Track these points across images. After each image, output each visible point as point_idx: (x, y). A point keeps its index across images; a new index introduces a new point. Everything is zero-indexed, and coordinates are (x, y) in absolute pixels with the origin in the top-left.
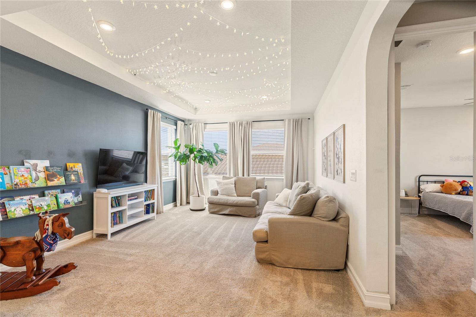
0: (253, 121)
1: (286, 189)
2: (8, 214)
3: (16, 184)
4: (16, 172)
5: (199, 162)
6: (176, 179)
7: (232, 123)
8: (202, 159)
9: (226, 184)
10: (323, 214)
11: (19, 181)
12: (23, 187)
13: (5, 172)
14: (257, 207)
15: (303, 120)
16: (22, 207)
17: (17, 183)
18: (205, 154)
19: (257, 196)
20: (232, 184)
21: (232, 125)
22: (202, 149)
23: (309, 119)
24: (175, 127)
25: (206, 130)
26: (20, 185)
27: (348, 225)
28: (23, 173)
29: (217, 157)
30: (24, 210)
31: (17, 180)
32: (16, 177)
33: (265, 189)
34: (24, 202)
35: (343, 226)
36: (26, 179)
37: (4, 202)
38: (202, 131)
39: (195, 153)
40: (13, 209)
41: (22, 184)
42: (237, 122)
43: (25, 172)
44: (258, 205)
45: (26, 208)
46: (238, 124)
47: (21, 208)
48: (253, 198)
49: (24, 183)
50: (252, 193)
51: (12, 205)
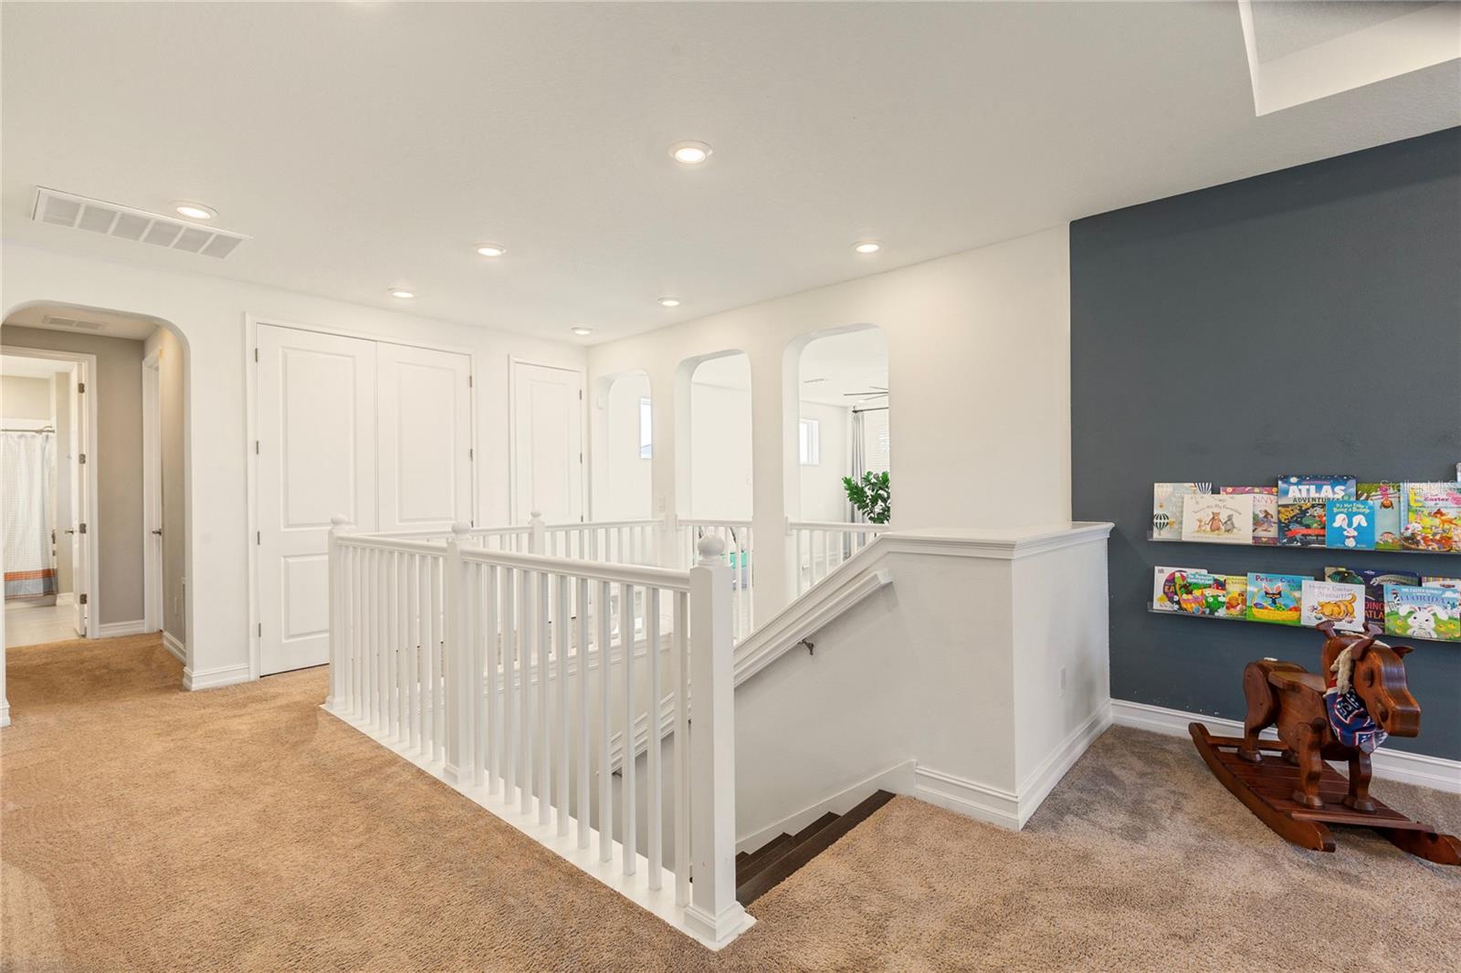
2: (1386, 619)
3: (1412, 538)
4: (1416, 501)
11: (1421, 529)
12: (1434, 547)
13: (1386, 500)
16: (1438, 609)
17: (1413, 534)
26: (1422, 541)
28: (1441, 504)
30: (1441, 620)
31: (1414, 524)
32: (1412, 516)
34: (1446, 598)
36: (1447, 526)
37: (1382, 583)
40: (1403, 610)
41: (1432, 540)
43: (1449, 504)
45: (1450, 618)
47: (1434, 614)
49: (1438, 537)
51: (1404, 598)
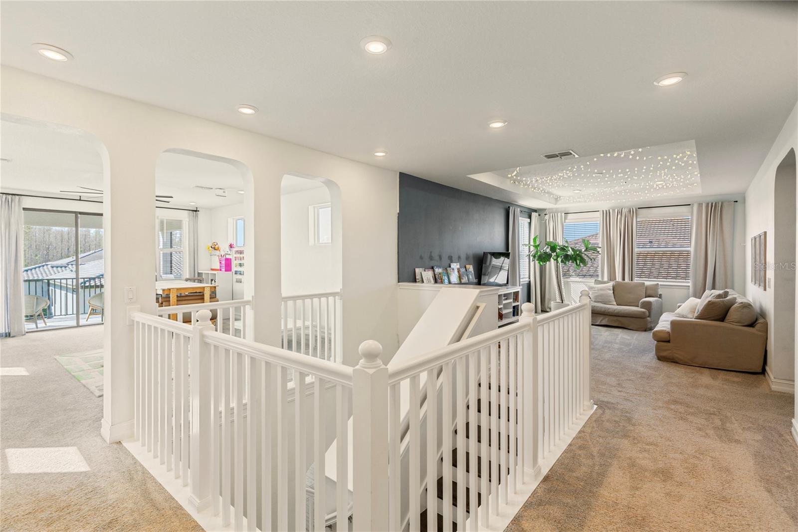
0: (639, 208)
1: (692, 299)
5: (562, 261)
6: (530, 281)
7: (606, 211)
8: (567, 258)
9: (601, 290)
10: (736, 319)
14: (648, 318)
15: (725, 204)
18: (570, 252)
19: (647, 305)
20: (610, 290)
21: (607, 214)
22: (566, 247)
23: (737, 202)
24: (529, 220)
25: (567, 221)
27: (766, 330)
29: (587, 256)
33: (659, 298)
35: (759, 331)
38: (562, 222)
39: (558, 251)
42: (614, 210)
44: (649, 316)
46: (615, 212)
48: (641, 308)
50: (641, 301)
